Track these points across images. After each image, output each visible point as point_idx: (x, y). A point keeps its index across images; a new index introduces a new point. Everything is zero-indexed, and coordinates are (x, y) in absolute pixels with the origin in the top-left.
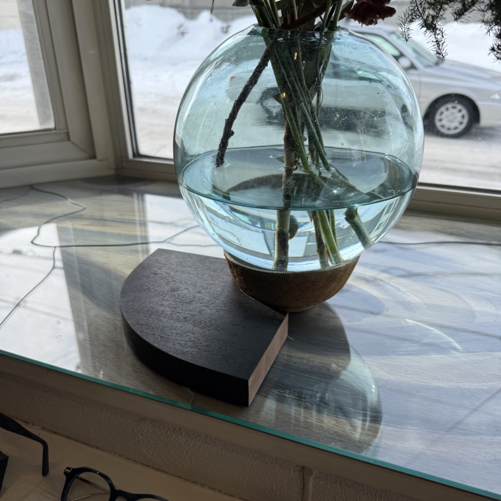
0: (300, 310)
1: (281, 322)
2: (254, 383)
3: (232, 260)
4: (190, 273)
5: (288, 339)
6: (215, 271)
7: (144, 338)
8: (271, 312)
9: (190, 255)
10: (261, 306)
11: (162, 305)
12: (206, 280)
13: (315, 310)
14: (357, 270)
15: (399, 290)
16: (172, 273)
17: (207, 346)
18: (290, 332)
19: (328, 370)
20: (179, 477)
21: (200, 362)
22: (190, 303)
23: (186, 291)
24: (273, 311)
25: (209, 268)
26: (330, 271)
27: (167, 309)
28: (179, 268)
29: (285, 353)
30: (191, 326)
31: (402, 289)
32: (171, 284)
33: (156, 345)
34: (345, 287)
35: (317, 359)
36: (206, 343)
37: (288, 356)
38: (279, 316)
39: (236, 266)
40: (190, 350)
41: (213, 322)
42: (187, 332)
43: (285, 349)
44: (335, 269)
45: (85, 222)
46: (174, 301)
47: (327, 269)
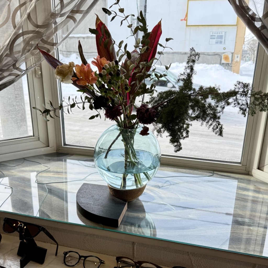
0: (130, 201)
1: (125, 204)
2: (120, 221)
3: (111, 187)
4: (96, 191)
5: (127, 209)
6: (104, 190)
7: (88, 211)
8: (122, 202)
9: (95, 185)
10: (119, 200)
11: (90, 201)
12: (102, 193)
13: (135, 201)
14: (146, 187)
15: (159, 193)
16: (91, 191)
17: (106, 212)
18: (128, 208)
19: (139, 217)
20: (97, 253)
21: (105, 216)
22: (98, 200)
23: (96, 197)
24: (123, 201)
25: (102, 189)
26: (139, 189)
27: (92, 202)
28: (92, 190)
29: (127, 213)
30: (100, 207)
31: (160, 193)
32: (91, 195)
33: (92, 212)
34: (143, 193)
35: (136, 214)
36: (105, 211)
37: (128, 214)
38: (125, 203)
39: (112, 188)
40: (101, 213)
41: (106, 205)
42: (99, 209)
43: (127, 212)
44: (140, 188)
45: (52, 173)
46: (94, 200)
47: (138, 188)
